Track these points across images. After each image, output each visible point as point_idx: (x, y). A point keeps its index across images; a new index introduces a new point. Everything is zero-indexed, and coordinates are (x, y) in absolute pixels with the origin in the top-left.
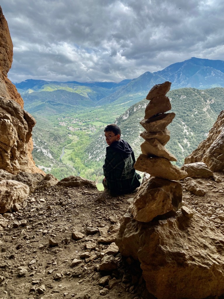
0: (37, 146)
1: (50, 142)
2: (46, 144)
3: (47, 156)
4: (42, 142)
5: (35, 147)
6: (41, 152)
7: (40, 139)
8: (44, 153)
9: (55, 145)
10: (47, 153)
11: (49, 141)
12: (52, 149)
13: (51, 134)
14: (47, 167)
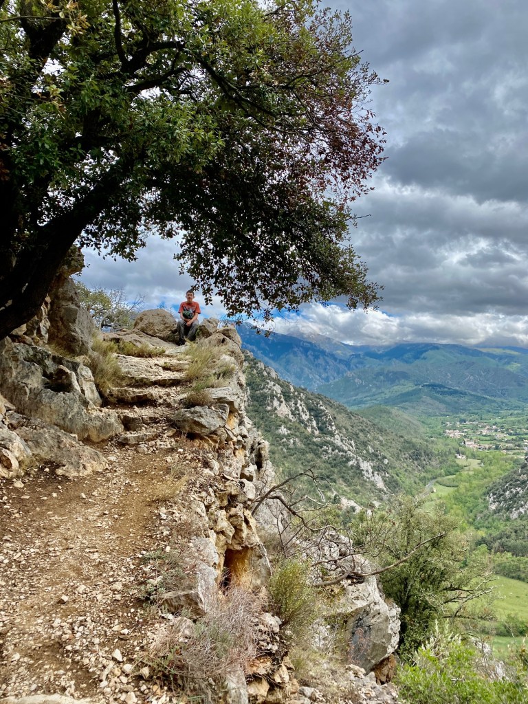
0: (349, 452)
1: (400, 460)
2: (386, 461)
3: (371, 479)
4: (377, 456)
5: (346, 452)
6: (358, 467)
7: (373, 448)
8: (364, 472)
9: (410, 469)
10: (373, 473)
11: (398, 458)
12: (397, 475)
13: (408, 442)
14: (361, 504)
